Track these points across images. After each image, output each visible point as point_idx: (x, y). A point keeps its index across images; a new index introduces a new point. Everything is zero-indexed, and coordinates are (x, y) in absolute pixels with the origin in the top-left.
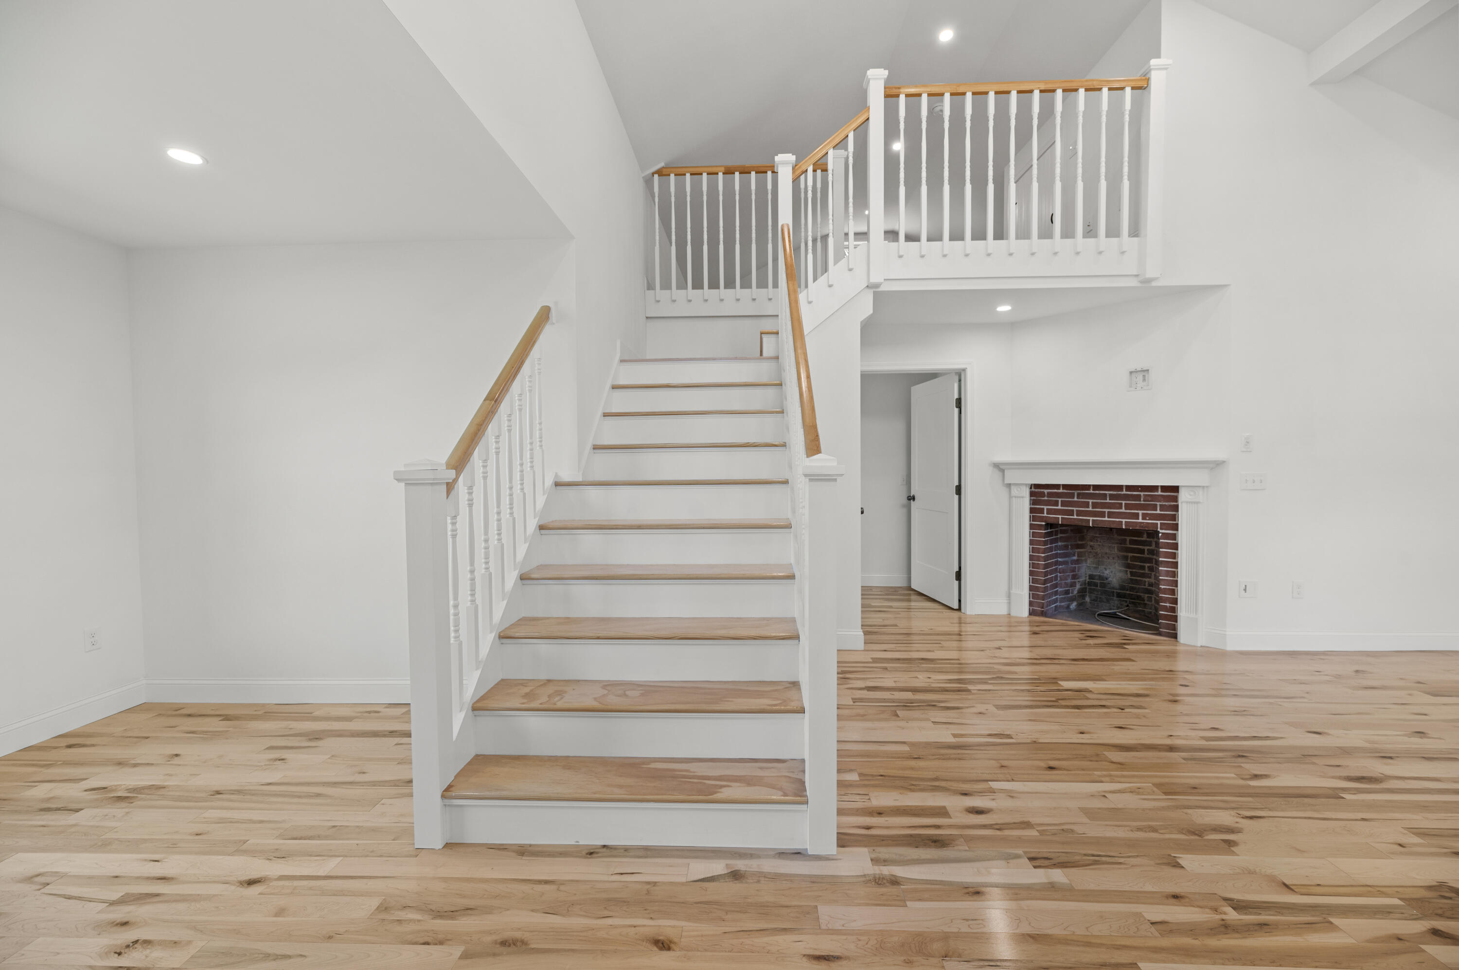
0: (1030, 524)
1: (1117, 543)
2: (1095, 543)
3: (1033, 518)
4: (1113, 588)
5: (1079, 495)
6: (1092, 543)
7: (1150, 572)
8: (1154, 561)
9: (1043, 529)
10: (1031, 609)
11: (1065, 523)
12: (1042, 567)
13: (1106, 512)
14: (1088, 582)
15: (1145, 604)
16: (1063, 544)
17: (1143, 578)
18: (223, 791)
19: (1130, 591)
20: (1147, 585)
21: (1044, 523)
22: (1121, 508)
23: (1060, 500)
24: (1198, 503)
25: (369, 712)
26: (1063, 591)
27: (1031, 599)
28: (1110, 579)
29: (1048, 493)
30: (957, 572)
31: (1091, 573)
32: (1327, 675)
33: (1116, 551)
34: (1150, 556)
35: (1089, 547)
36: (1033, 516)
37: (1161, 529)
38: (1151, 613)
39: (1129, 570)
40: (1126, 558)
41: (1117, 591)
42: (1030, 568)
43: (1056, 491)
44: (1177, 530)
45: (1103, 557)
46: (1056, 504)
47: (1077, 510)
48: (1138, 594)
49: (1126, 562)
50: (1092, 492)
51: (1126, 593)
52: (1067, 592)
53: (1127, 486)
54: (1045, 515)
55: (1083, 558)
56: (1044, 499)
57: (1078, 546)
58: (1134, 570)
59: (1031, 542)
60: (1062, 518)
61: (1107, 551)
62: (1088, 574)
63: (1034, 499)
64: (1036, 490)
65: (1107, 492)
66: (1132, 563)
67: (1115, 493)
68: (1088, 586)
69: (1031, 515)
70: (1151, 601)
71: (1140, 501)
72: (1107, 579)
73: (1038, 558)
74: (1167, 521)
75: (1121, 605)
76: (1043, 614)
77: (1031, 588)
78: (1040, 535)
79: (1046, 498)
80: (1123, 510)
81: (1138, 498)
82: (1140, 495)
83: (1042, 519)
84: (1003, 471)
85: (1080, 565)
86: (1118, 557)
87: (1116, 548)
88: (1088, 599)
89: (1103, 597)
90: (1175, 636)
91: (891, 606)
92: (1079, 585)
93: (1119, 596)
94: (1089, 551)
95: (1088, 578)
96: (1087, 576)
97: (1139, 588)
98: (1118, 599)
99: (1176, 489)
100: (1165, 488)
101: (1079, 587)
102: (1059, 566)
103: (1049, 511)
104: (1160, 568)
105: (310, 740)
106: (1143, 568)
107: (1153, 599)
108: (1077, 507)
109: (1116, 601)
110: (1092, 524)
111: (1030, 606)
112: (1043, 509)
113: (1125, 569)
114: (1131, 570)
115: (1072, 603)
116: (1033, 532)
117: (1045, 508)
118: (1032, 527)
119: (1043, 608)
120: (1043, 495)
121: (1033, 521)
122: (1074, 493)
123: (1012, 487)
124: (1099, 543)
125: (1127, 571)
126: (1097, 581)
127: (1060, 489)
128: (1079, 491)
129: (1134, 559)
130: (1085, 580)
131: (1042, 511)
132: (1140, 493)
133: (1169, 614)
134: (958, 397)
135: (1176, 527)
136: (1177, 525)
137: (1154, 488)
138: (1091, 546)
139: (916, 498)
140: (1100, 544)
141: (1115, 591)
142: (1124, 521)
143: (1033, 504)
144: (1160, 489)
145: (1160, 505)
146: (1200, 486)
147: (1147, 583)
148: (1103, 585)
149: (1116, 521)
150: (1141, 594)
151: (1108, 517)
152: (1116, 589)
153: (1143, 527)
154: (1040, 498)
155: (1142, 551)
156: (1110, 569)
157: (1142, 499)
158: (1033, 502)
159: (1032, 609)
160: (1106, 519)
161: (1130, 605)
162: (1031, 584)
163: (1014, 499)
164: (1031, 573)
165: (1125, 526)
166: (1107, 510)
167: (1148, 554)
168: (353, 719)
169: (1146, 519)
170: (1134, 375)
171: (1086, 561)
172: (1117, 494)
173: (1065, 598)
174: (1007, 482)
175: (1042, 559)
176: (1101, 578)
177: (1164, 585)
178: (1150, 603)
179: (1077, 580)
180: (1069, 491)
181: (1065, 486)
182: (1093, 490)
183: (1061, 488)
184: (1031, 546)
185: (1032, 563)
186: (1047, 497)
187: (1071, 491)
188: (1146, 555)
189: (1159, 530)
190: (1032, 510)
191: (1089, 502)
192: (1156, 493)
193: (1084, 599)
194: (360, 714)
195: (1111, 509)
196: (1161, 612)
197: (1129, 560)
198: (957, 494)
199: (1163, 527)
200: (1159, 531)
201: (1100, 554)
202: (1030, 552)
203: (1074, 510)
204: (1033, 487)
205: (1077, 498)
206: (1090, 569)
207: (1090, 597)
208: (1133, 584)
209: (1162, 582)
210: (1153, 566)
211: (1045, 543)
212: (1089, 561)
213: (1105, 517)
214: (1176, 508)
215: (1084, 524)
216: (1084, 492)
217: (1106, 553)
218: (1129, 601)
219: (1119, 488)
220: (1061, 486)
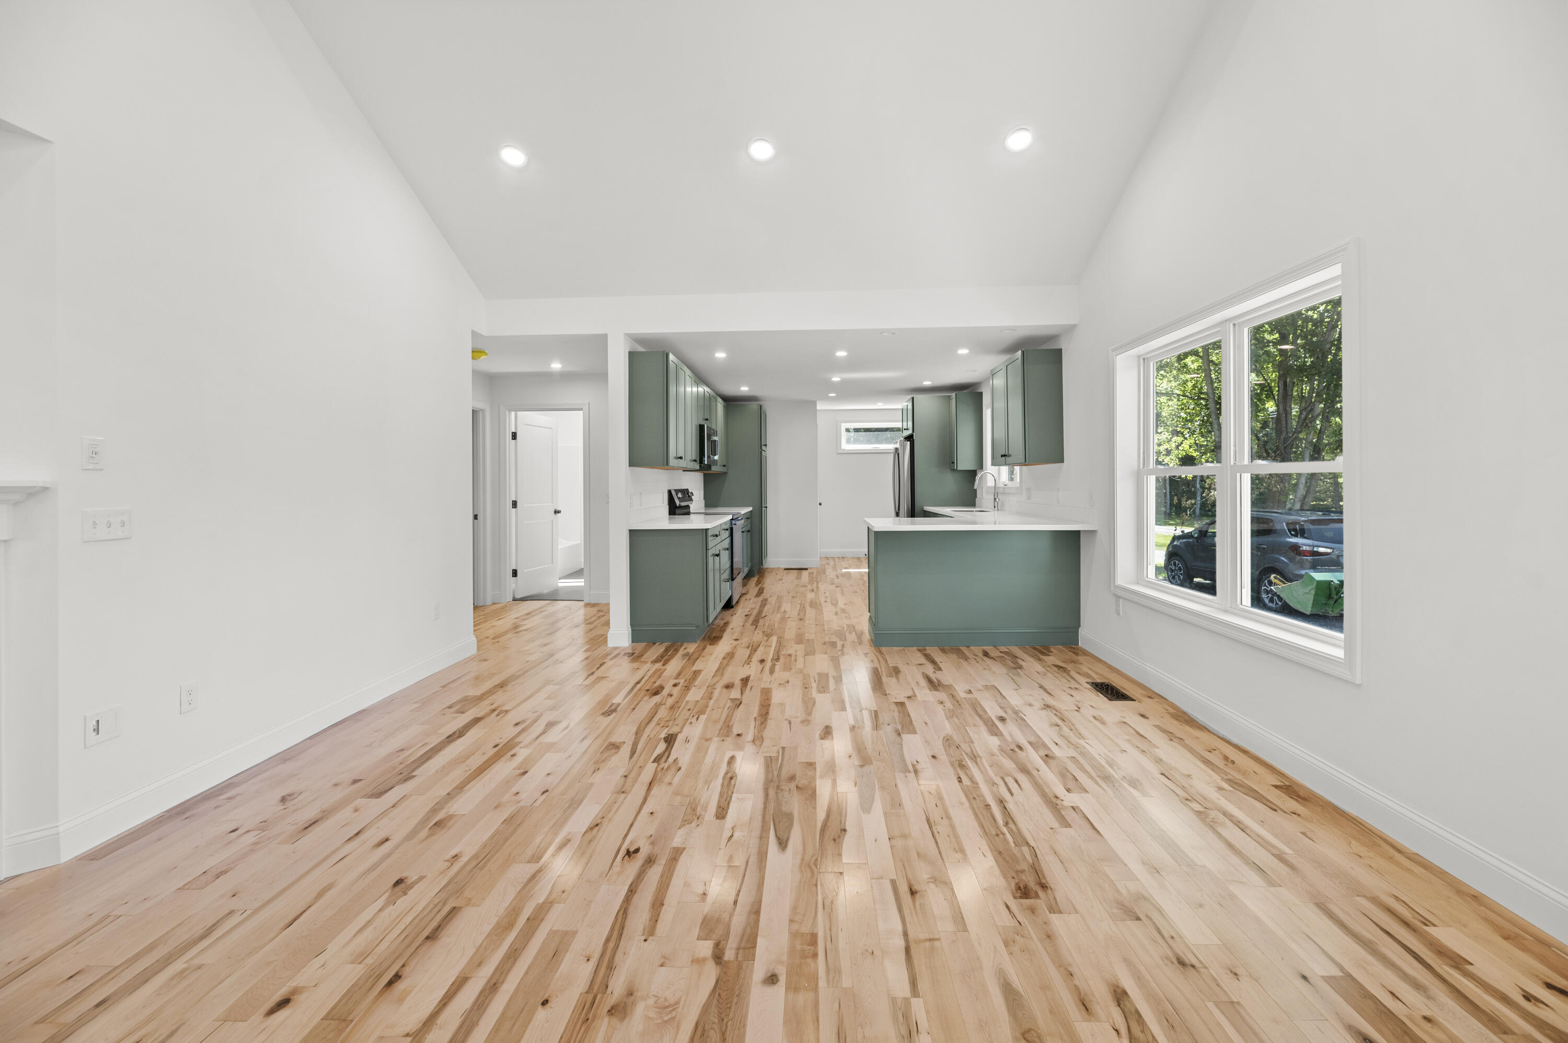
32: (248, 831)
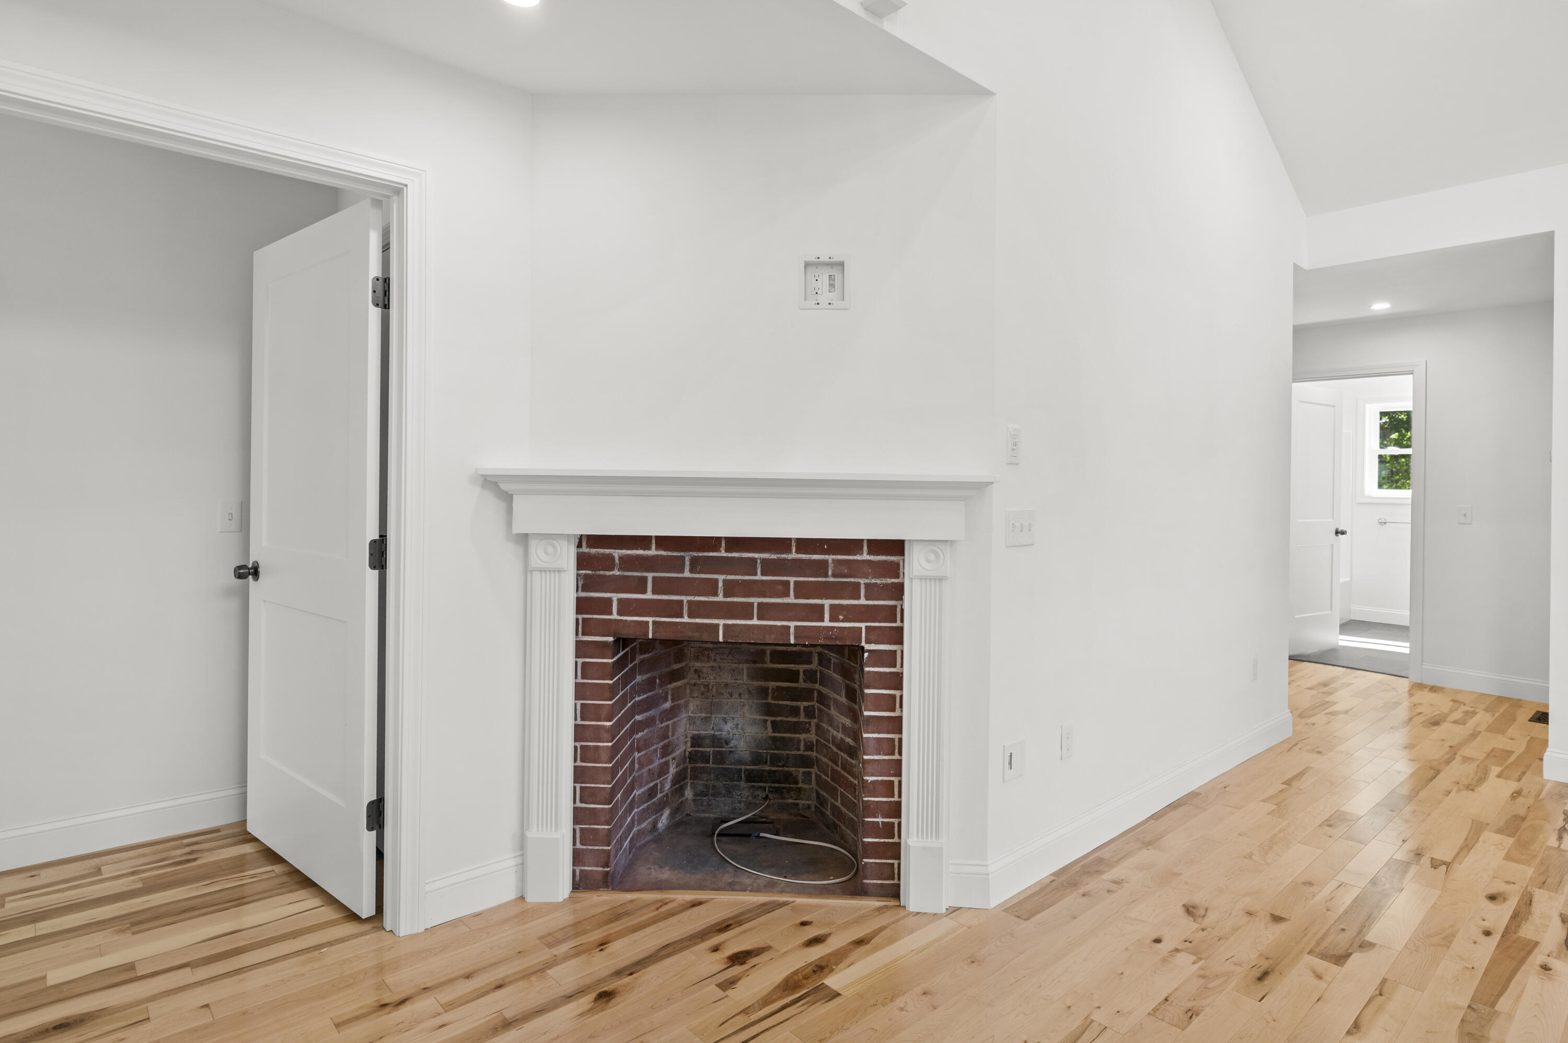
0: (577, 642)
1: (747, 661)
2: (704, 664)
3: (584, 627)
4: (740, 762)
5: (694, 562)
6: (698, 665)
7: (808, 720)
8: (816, 694)
9: (609, 653)
10: (578, 873)
11: (663, 635)
12: (604, 755)
13: (756, 605)
14: (691, 753)
15: (799, 790)
16: (645, 677)
17: (795, 733)
19: (772, 764)
20: (802, 747)
21: (611, 639)
22: (788, 595)
23: (650, 576)
24: (941, 579)
26: (643, 793)
27: (578, 846)
28: (732, 744)
29: (621, 558)
30: (371, 804)
31: (697, 732)
33: (745, 677)
34: (809, 685)
35: (691, 674)
36: (584, 620)
37: (867, 642)
38: (809, 807)
39: (770, 719)
40: (764, 692)
41: (748, 767)
42: (575, 761)
43: (640, 552)
44: (900, 642)
45: (721, 694)
46: (640, 586)
47: (689, 602)
48: (786, 769)
49: (765, 701)
50: (725, 555)
51: (762, 771)
52: (652, 793)
53: (799, 541)
54: (615, 616)
55: (680, 702)
56: (611, 573)
57: (674, 676)
58: (779, 719)
59: (580, 692)
60: (654, 622)
61: (729, 681)
62: (689, 736)
63: (585, 575)
64: (593, 551)
65: (756, 555)
66: (776, 702)
67: (774, 556)
68: (690, 763)
69: (580, 617)
70: (810, 782)
71: (826, 576)
72: (727, 743)
73: (597, 734)
74: (880, 622)
75: (754, 797)
76: (607, 882)
77: (579, 816)
78: (602, 671)
79: (616, 572)
80: (791, 600)
81: (820, 569)
82: (827, 561)
83: (605, 627)
84: (508, 498)
85: (675, 719)
86: (750, 692)
87: (745, 671)
88: (689, 794)
89: (719, 784)
90: (894, 893)
91: (131, 967)
92: (674, 766)
93: (751, 777)
94: (693, 682)
95: (689, 744)
96: (689, 739)
97: (788, 757)
98: (749, 784)
99: (897, 547)
100: (877, 546)
101: (675, 770)
102: (637, 733)
103: (625, 608)
104: (865, 735)
106: (795, 711)
107: (813, 776)
108: (691, 595)
109: (744, 790)
110: (724, 637)
111: (574, 864)
112: (610, 600)
113: (763, 718)
114: (774, 719)
115: (661, 815)
116: (584, 664)
117: (615, 597)
118: (581, 649)
119: (606, 865)
120: (608, 562)
121: (583, 634)
122: (683, 557)
123: (533, 544)
124: (712, 664)
125: (766, 721)
126: (708, 750)
127: (649, 548)
128: (695, 554)
129: (781, 693)
130: (685, 751)
131: (606, 605)
132: (826, 557)
133: (882, 840)
134: (380, 275)
135: (897, 636)
136: (900, 630)
137: (852, 545)
138: (696, 671)
139: (260, 570)
140: (714, 664)
141: (743, 767)
142: (792, 624)
143: (585, 588)
144: (865, 548)
145: (867, 586)
146: (947, 541)
147: (802, 744)
148: (720, 758)
149: (775, 626)
150: (791, 769)
151: (759, 618)
152: (746, 764)
153: (830, 638)
154: (602, 572)
155: (793, 676)
156: (733, 718)
157: (830, 573)
158: (585, 583)
159: (581, 871)
160: (755, 622)
161: (770, 796)
162: (579, 804)
163: (537, 576)
164: (579, 775)
165: (795, 638)
166: (755, 601)
167: (805, 681)
169: (838, 620)
170: (812, 271)
171: (686, 705)
172: (779, 560)
173: (648, 807)
174: (518, 529)
175: (606, 735)
176: (716, 741)
177: (872, 775)
178: (807, 787)
179: (670, 757)
180: (670, 553)
181: (664, 542)
182: (726, 551)
183: (654, 546)
184: (579, 703)
185: (582, 747)
186: (620, 569)
187: (675, 554)
188: (801, 684)
189: (863, 644)
190: (582, 606)
191: (717, 580)
192: (858, 557)
193: (683, 795)
195: (765, 596)
196: (866, 840)
197: (770, 698)
198: (373, 567)
199: (872, 637)
200: (863, 648)
201: (714, 689)
202: (576, 719)
203: (682, 601)
204: (584, 543)
205: (691, 571)
206: (694, 723)
207: (693, 787)
208: (777, 749)
209: (869, 768)
210: (813, 706)
211: (613, 690)
212: (692, 706)
213: (752, 618)
214: (898, 591)
215: (705, 637)
216: (706, 554)
217: (727, 685)
218: (771, 787)
219: (781, 544)
220: (654, 541)
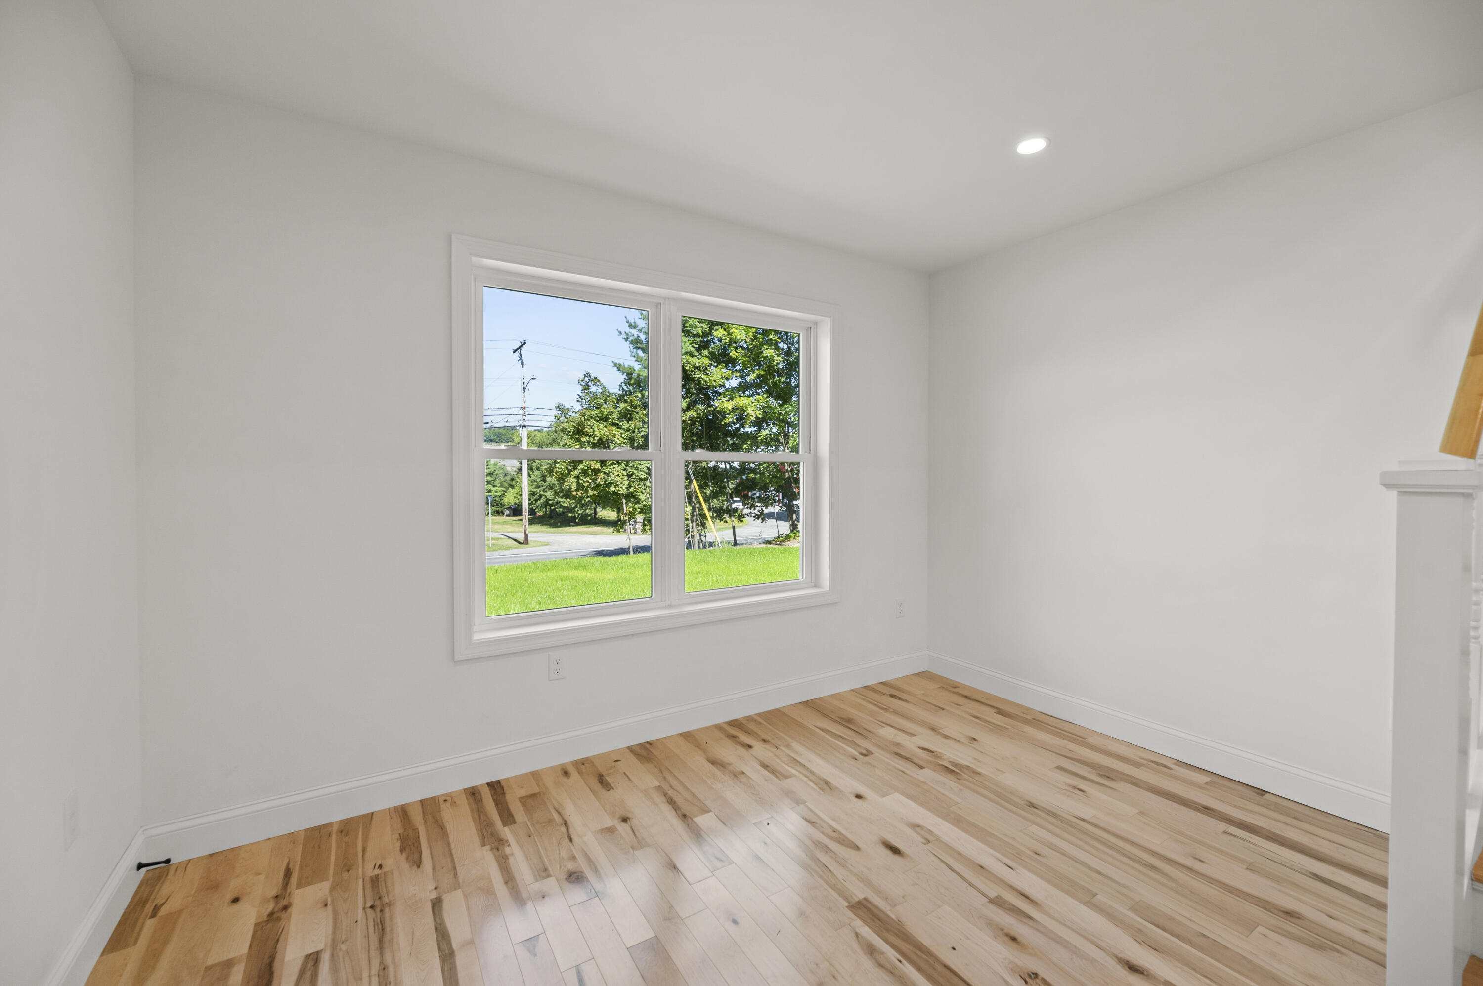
18: (1039, 806)
25: (1157, 763)
105: (1101, 776)
168: (1141, 766)
194: (1145, 762)
